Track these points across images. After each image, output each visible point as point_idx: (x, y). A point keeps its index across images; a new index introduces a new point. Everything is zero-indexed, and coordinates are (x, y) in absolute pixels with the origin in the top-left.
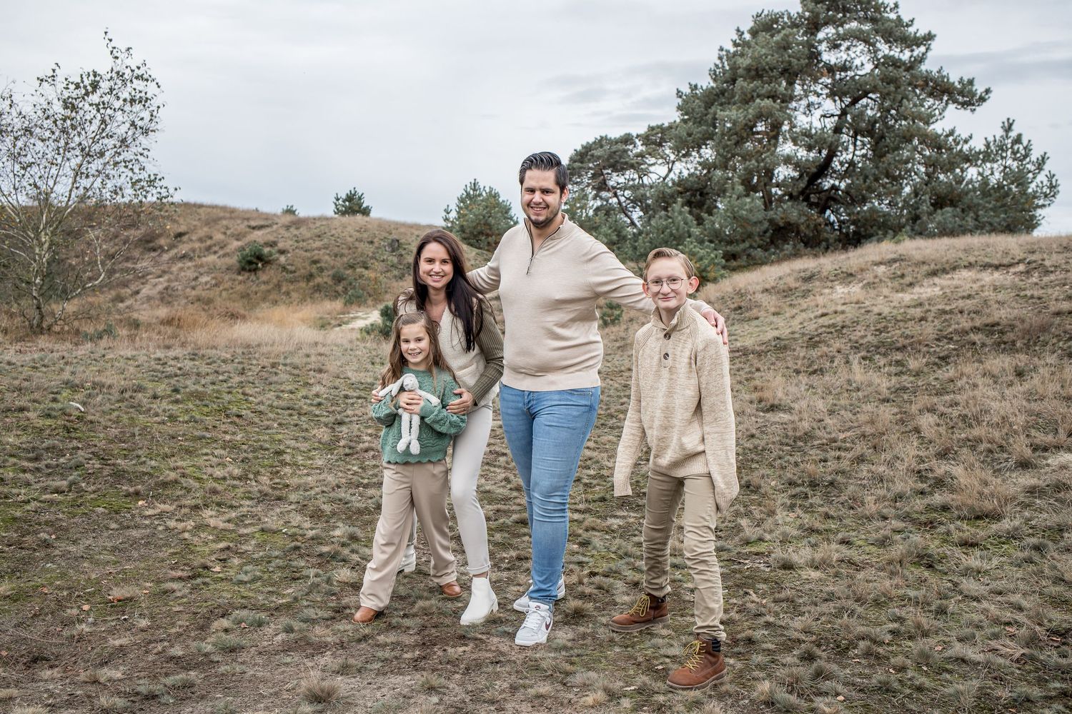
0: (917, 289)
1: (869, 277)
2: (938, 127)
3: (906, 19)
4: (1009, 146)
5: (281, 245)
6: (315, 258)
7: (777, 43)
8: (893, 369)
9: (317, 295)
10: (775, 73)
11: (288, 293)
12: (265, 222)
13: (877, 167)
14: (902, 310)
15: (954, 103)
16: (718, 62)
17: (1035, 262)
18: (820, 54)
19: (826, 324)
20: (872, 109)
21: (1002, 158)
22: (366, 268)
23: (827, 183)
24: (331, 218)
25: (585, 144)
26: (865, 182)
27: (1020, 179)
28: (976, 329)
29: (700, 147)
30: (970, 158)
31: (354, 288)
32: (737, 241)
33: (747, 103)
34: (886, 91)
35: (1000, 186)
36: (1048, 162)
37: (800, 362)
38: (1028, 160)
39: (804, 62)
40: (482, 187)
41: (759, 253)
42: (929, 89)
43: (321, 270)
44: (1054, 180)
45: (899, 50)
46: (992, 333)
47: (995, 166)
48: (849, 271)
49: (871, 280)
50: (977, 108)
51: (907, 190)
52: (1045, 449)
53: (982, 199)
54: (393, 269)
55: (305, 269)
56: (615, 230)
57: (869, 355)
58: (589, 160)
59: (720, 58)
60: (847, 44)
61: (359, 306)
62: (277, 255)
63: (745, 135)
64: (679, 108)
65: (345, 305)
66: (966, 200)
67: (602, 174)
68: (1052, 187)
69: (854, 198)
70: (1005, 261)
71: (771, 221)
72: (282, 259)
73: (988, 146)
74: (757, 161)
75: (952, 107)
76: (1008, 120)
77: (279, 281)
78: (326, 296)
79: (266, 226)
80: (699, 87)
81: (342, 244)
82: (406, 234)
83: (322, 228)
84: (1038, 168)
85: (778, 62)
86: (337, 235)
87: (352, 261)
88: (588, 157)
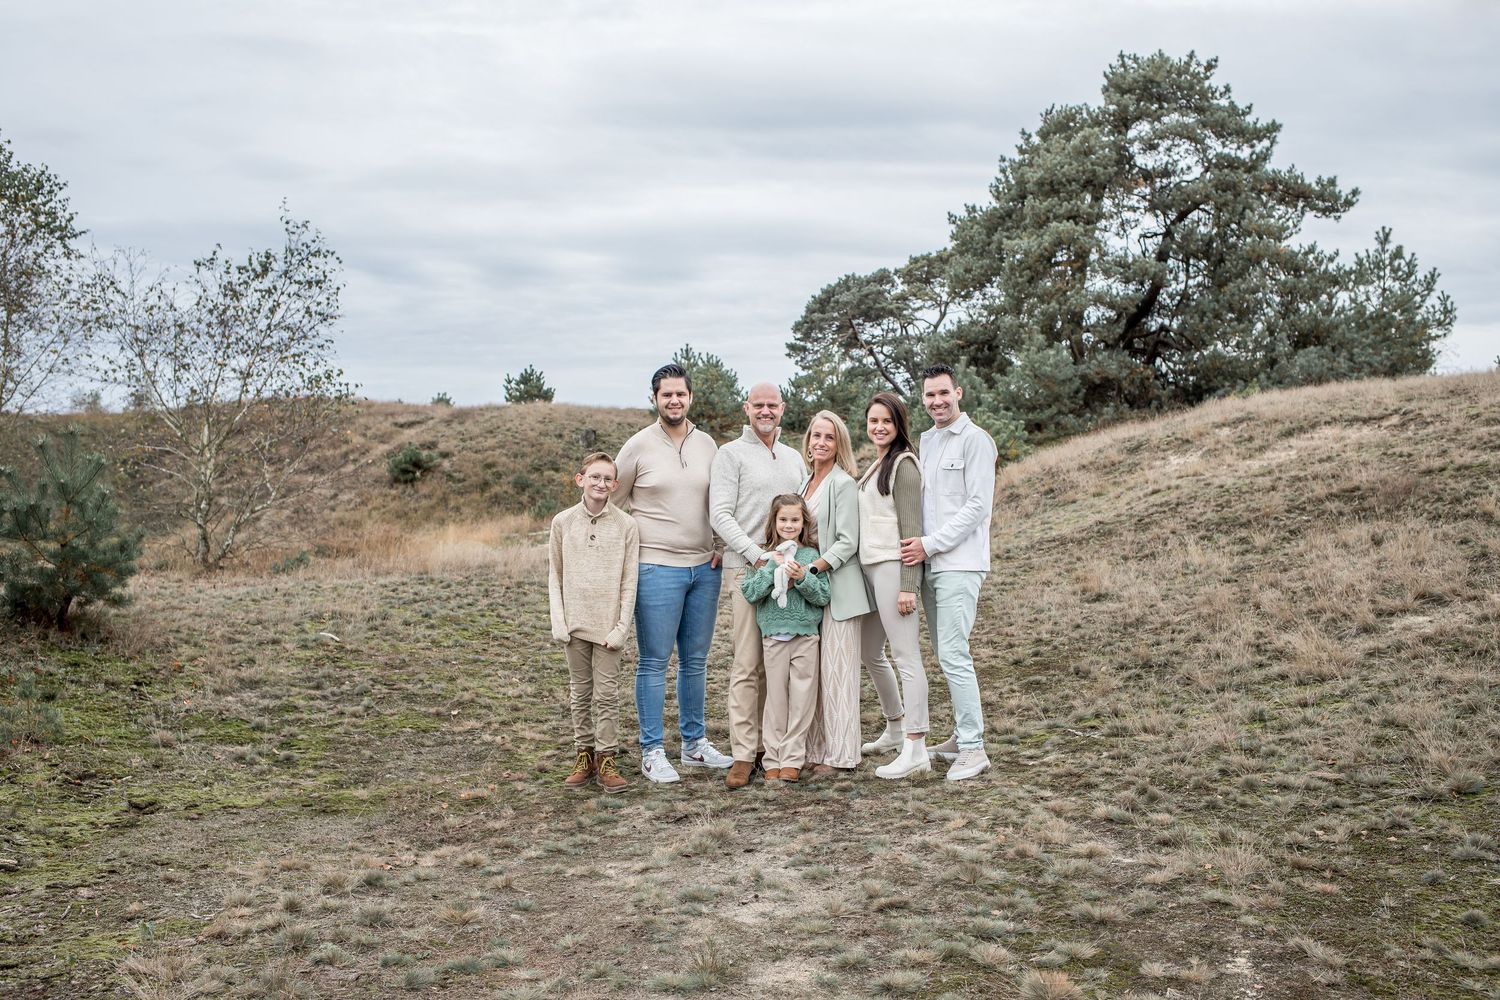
0: (1269, 454)
1: (1209, 442)
2: (1294, 243)
3: (1241, 105)
4: (1387, 262)
5: (442, 446)
6: (489, 460)
7: (1075, 148)
8: (1236, 548)
9: (495, 509)
10: (1074, 186)
11: (457, 509)
12: (416, 418)
13: (1218, 301)
14: (1248, 481)
15: (1312, 209)
16: (1001, 176)
17: (1412, 411)
18: (1132, 157)
19: (1158, 502)
20: (1205, 224)
21: (1379, 278)
22: (557, 470)
23: (1154, 323)
24: (504, 407)
25: (825, 287)
26: (1202, 320)
27: (1406, 304)
28: (1331, 497)
29: (983, 286)
30: (1337, 280)
31: (544, 497)
32: (1040, 406)
33: (1041, 227)
34: (1222, 201)
35: (1379, 316)
36: (1439, 280)
37: (1127, 548)
38: (1413, 278)
39: (1112, 170)
40: (696, 354)
41: (1070, 420)
42: (1277, 194)
43: (499, 475)
44: (1448, 303)
45: (1235, 146)
46: (1352, 499)
47: (1371, 288)
48: (1185, 437)
49: (1212, 447)
50: (1343, 215)
51: (1259, 326)
52: (1391, 614)
53: (1357, 332)
55: (476, 475)
57: (1209, 534)
58: (833, 308)
59: (1003, 171)
60: (1167, 143)
62: (439, 460)
63: (1041, 268)
64: (953, 236)
65: (535, 518)
66: (1337, 335)
67: (852, 326)
68: (1447, 312)
69: (1190, 342)
70: (1376, 413)
71: (1083, 377)
72: (446, 464)
73: (1360, 263)
74: (1059, 303)
75: (1310, 215)
76: (1383, 228)
77: (444, 493)
78: (507, 509)
79: (419, 422)
80: (978, 208)
81: (523, 440)
82: (603, 423)
83: (494, 420)
84: (1427, 289)
85: (1078, 172)
86: (514, 429)
87: (537, 461)
88: (832, 304)
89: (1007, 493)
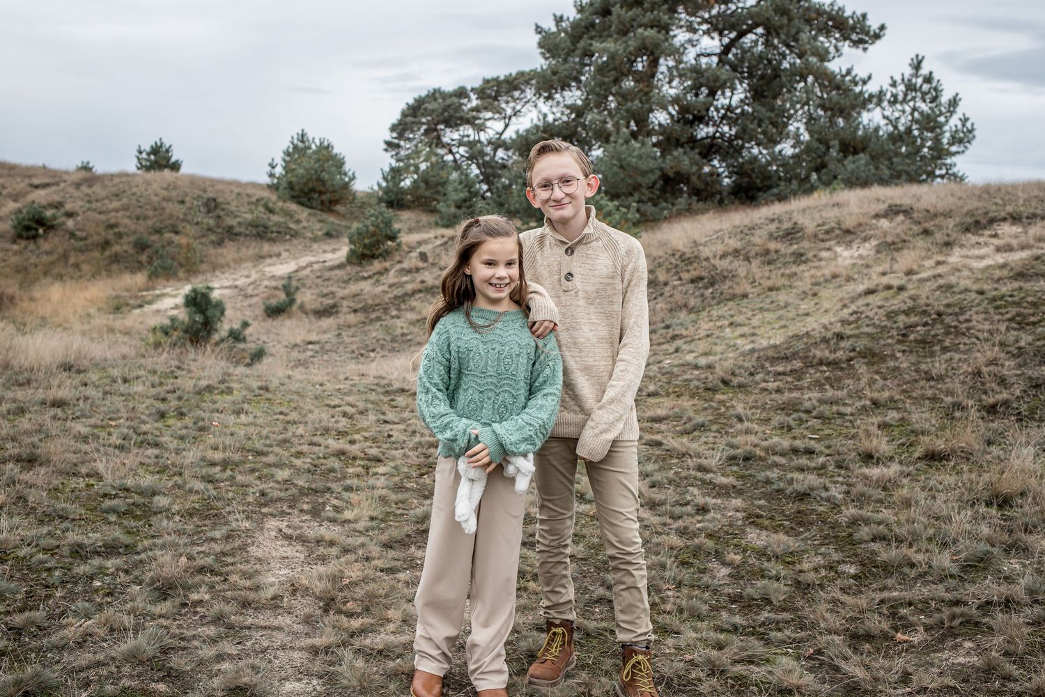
1: (876, 234)
2: (835, 66)
4: (918, 85)
5: (69, 207)
6: (113, 221)
9: (115, 267)
11: (77, 266)
12: (50, 178)
15: (846, 40)
21: (912, 99)
22: (177, 233)
23: (703, 131)
24: (134, 175)
25: (417, 97)
27: (930, 123)
29: (563, 89)
30: (864, 102)
31: (161, 257)
32: (623, 194)
33: (626, 34)
34: (779, 24)
35: (909, 131)
36: (961, 103)
38: (939, 101)
40: (311, 139)
41: (649, 208)
42: (821, 24)
43: (120, 236)
44: (969, 124)
47: (905, 107)
48: (842, 226)
49: (884, 239)
50: (871, 47)
53: (890, 145)
54: (209, 233)
55: (98, 234)
56: (466, 186)
58: (423, 115)
61: (168, 280)
62: (64, 219)
63: (625, 70)
64: (540, 45)
65: (150, 277)
66: (874, 146)
67: (436, 130)
68: (967, 131)
71: (661, 171)
72: (70, 223)
73: (894, 85)
74: (641, 102)
75: (846, 44)
76: (917, 56)
77: (65, 251)
78: (126, 268)
79: (53, 184)
80: (565, 18)
81: (146, 204)
82: (223, 192)
83: (121, 186)
84: (949, 111)
86: (139, 194)
87: (158, 224)
88: (422, 111)
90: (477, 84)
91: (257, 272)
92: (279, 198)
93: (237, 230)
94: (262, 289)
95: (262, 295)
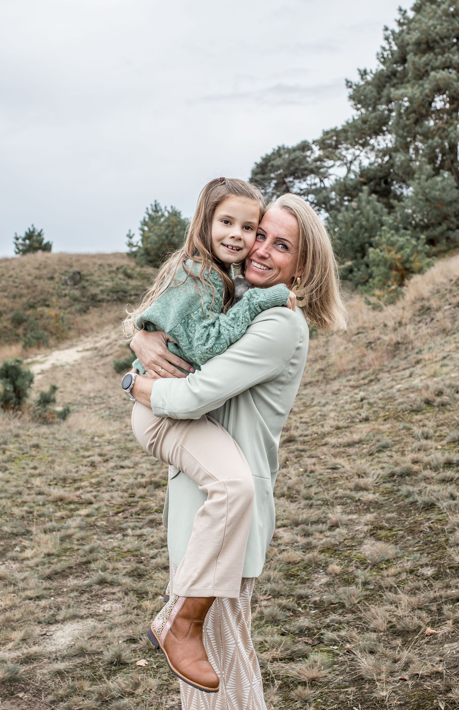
16: (385, 44)
22: (48, 306)
24: (13, 259)
25: (264, 156)
29: (376, 134)
31: (34, 329)
32: (432, 225)
33: (421, 78)
40: (163, 208)
43: (0, 314)
54: (75, 302)
58: (271, 172)
59: (387, 39)
61: (39, 348)
63: (424, 111)
64: (351, 98)
65: (24, 347)
67: (284, 183)
74: (441, 138)
78: (7, 341)
80: (368, 71)
81: (20, 284)
82: (88, 265)
85: (448, 30)
86: (15, 275)
87: (32, 300)
88: (269, 168)
89: (418, 305)
90: (318, 136)
91: (116, 333)
92: (137, 264)
93: (100, 297)
94: (116, 348)
95: (116, 354)
